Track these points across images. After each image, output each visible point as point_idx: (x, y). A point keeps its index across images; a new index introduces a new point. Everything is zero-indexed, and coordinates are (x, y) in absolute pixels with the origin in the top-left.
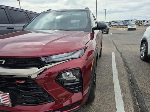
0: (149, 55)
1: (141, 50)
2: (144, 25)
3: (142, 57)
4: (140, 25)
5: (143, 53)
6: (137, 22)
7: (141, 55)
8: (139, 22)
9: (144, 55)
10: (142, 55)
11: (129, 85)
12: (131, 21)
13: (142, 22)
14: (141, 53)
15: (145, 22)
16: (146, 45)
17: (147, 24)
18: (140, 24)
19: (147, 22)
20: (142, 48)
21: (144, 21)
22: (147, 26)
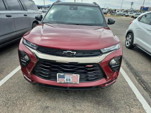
0: (134, 44)
1: (127, 40)
2: (116, 14)
3: (127, 45)
4: (112, 15)
5: (129, 43)
6: (109, 11)
7: (126, 44)
8: (111, 11)
9: (129, 44)
10: (128, 44)
11: (127, 67)
12: (105, 9)
13: (114, 12)
14: (126, 42)
15: (117, 11)
16: (131, 36)
17: (118, 13)
18: (112, 13)
19: (118, 11)
20: (128, 38)
21: (115, 10)
22: (119, 15)
